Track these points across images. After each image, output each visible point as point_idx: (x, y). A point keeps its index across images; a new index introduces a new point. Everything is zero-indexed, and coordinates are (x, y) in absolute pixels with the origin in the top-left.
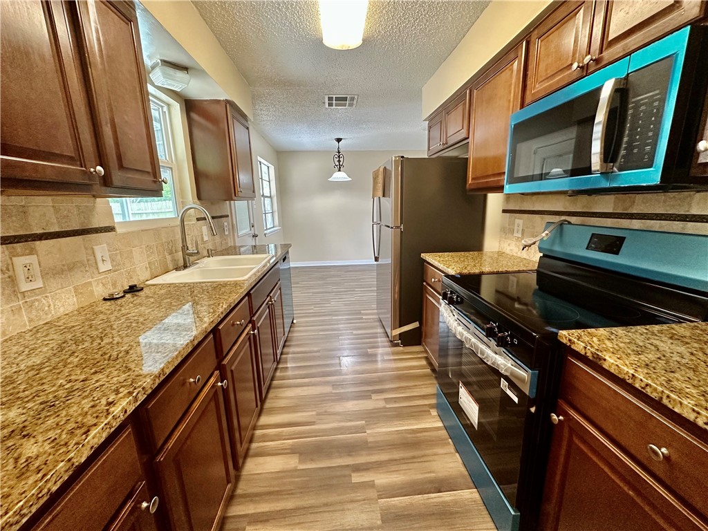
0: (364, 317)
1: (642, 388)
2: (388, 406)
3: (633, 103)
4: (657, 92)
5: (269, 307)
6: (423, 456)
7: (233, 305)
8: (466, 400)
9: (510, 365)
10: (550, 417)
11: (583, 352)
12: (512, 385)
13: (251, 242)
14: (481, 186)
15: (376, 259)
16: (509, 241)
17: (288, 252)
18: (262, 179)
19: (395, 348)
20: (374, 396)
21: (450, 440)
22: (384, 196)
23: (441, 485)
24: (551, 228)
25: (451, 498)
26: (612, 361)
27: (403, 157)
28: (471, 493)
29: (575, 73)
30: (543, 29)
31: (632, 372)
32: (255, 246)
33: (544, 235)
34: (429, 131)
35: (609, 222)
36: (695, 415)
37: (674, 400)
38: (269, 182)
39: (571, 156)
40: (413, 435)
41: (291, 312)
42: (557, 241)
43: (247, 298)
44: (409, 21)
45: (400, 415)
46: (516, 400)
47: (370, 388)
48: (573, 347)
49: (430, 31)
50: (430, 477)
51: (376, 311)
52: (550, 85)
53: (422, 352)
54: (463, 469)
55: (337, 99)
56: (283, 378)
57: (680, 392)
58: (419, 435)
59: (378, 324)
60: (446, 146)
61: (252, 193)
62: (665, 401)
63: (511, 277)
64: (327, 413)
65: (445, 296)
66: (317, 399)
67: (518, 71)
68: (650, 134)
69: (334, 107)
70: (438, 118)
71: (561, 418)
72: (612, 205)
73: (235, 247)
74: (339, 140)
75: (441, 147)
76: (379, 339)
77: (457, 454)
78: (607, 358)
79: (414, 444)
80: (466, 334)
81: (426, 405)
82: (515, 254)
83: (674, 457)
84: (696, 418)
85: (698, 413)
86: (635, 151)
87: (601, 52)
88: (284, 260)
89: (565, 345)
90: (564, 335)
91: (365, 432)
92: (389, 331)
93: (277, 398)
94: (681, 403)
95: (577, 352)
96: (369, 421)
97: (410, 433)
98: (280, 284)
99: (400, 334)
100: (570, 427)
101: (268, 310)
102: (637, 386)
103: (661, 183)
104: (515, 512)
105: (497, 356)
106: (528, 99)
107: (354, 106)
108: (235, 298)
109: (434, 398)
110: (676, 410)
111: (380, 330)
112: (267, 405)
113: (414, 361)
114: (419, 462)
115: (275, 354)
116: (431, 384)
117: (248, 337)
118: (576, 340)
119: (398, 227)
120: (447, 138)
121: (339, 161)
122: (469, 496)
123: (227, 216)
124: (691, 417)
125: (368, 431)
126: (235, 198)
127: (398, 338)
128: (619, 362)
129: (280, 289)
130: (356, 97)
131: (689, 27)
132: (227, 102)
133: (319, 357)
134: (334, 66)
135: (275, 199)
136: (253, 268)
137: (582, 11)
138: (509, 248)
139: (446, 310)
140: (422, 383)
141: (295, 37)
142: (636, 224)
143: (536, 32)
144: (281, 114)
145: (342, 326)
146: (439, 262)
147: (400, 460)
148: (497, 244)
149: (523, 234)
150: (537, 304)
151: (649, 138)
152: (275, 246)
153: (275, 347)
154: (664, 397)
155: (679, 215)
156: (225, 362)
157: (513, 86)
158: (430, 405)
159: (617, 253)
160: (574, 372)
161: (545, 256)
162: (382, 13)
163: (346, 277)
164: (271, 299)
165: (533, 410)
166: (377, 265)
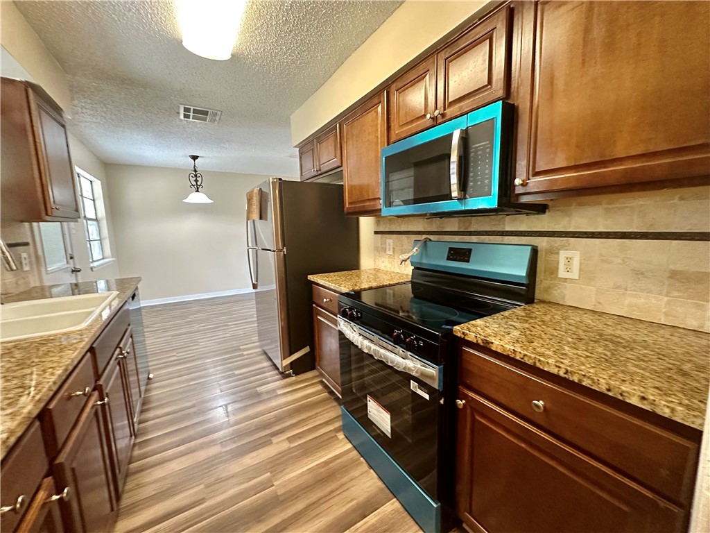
0: (245, 353)
1: (522, 359)
2: (293, 445)
3: (473, 148)
4: (488, 142)
5: (119, 364)
6: (340, 486)
7: (71, 368)
8: (375, 412)
9: (419, 366)
10: (455, 404)
11: (475, 341)
12: (422, 385)
13: (71, 279)
14: (357, 210)
15: (255, 286)
16: (383, 259)
17: (137, 288)
18: (82, 196)
19: (287, 379)
20: (275, 440)
21: (362, 459)
22: (261, 218)
23: (364, 510)
24: (419, 244)
25: (376, 519)
26: (498, 343)
27: (280, 179)
28: (392, 504)
29: (428, 122)
30: (399, 84)
31: (512, 348)
32: (76, 285)
33: (414, 250)
34: (301, 158)
35: (457, 238)
36: (558, 369)
37: (543, 362)
38: (94, 200)
39: (412, 190)
40: (326, 468)
41: (146, 365)
42: (424, 255)
43: (89, 354)
44: (281, 49)
45: (307, 450)
46: (427, 397)
47: (268, 432)
48: (466, 338)
49: (300, 63)
50: (352, 506)
51: (258, 344)
52: (410, 129)
53: (317, 376)
54: (380, 484)
55: (195, 111)
56: (144, 456)
57: (543, 355)
58: (331, 465)
59: (263, 357)
60: (320, 172)
61: (74, 213)
62: (538, 365)
63: (389, 291)
64: (219, 481)
65: (344, 314)
66: (204, 467)
67: (383, 113)
68: (487, 171)
69: (191, 120)
70: (309, 147)
71: (464, 401)
72: (457, 225)
73: (42, 288)
74: (195, 158)
75: (315, 173)
76: (267, 374)
77: (372, 471)
78: (493, 341)
79: (329, 476)
80: (373, 347)
81: (331, 431)
82: (389, 270)
83: (548, 406)
84: (559, 371)
85: (559, 367)
86: (479, 183)
87: (445, 110)
88: (133, 297)
89: (460, 338)
90: (458, 330)
91: (273, 485)
92: (278, 362)
93: (139, 486)
94: (548, 363)
95: (470, 341)
96: (275, 471)
97: (322, 467)
98: (131, 331)
99: (291, 363)
100: (471, 407)
101: (118, 367)
102: (518, 358)
103: (498, 206)
104: (436, 504)
105: (406, 361)
106: (393, 138)
107: (216, 123)
108: (71, 356)
109: (338, 421)
110: (546, 369)
111: (267, 364)
112: (126, 501)
113: (308, 388)
114: (338, 494)
115: (131, 425)
116: (332, 407)
117: (94, 410)
118: (468, 332)
119: (281, 250)
120: (320, 165)
121: (196, 181)
122: (392, 508)
123: (27, 244)
124: (555, 371)
125: (276, 483)
126: (48, 218)
127: (289, 367)
128: (502, 343)
129: (131, 337)
130: (219, 113)
131: (501, 102)
132: (28, 85)
133: (195, 413)
134: (194, 74)
135: (104, 223)
136: (91, 312)
137: (427, 76)
138: (383, 265)
139: (347, 327)
140: (323, 409)
141: (144, 28)
142: (474, 239)
143: (394, 85)
144: (114, 117)
145: (212, 370)
146: (329, 282)
147: (318, 501)
148: (372, 263)
149: (394, 252)
150: (414, 310)
151: (487, 174)
152: (107, 282)
153: (130, 415)
154: (537, 361)
155: (499, 232)
156: (62, 458)
157: (379, 126)
158: (335, 429)
159: (468, 261)
160: (468, 359)
161: (416, 268)
162: (254, 33)
163: (213, 311)
164: (121, 351)
165: (442, 402)
166: (256, 293)
